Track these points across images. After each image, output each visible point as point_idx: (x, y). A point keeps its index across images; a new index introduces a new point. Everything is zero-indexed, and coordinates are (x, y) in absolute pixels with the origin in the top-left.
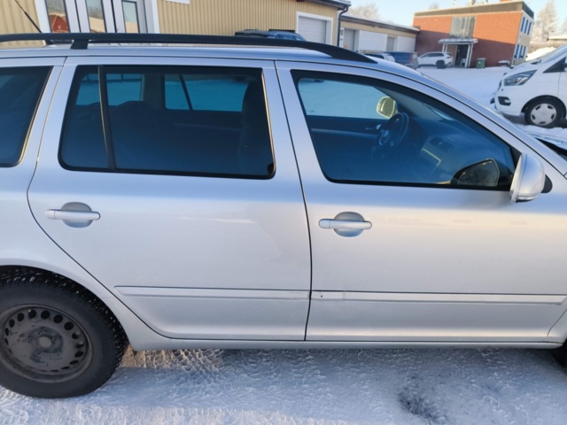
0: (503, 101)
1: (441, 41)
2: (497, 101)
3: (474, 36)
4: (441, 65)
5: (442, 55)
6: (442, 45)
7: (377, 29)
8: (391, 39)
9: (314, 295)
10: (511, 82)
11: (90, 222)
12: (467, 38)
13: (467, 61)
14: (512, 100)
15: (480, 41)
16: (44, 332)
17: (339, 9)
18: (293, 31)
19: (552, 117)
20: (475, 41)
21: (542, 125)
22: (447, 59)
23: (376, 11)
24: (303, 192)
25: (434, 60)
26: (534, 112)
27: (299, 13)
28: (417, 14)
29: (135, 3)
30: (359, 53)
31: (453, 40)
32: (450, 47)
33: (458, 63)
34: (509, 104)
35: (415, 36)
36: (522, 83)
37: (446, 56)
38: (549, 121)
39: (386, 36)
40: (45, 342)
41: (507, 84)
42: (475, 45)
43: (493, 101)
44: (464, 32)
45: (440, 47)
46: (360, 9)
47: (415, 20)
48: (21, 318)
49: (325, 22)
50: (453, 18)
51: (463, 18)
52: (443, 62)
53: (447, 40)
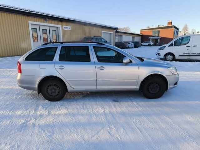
0: (159, 54)
1: (149, 38)
2: (157, 54)
3: (160, 36)
4: (150, 45)
5: (150, 42)
6: (150, 39)
7: (128, 35)
8: (133, 38)
9: (97, 80)
10: (160, 49)
11: (63, 68)
12: (157, 37)
13: (158, 44)
14: (161, 54)
15: (161, 37)
16: (54, 88)
17: (115, 30)
18: (101, 37)
19: (172, 58)
20: (160, 37)
21: (170, 60)
22: (152, 43)
23: (129, 29)
24: (95, 64)
25: (147, 44)
26: (167, 57)
27: (102, 31)
28: (141, 30)
29: (56, 31)
30: (123, 42)
31: (153, 37)
32: (152, 39)
33: (155, 45)
34: (160, 55)
35: (141, 36)
36: (163, 50)
37: (151, 42)
38: (171, 59)
39: (131, 37)
40: (53, 90)
41: (159, 50)
42: (160, 39)
43: (156, 55)
44: (157, 35)
45: (149, 40)
46: (124, 28)
47: (141, 32)
48: (50, 86)
49: (111, 33)
50: (152, 31)
51: (156, 31)
52: (150, 44)
53: (151, 37)
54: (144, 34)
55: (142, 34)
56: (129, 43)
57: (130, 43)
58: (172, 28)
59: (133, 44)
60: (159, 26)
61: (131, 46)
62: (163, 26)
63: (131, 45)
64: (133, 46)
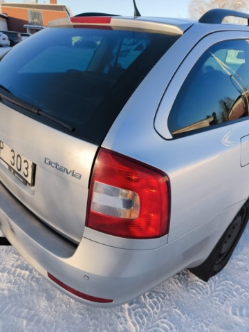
1: (25, 26)
3: (44, 24)
6: (25, 29)
12: (40, 25)
31: (32, 26)
35: (5, 20)
44: (37, 21)
50: (28, 11)
51: (34, 11)
53: (29, 26)
55: (6, 14)
57: (1, 33)
59: (5, 36)
61: (4, 42)
62: (44, 4)
63: (4, 39)
64: (8, 42)
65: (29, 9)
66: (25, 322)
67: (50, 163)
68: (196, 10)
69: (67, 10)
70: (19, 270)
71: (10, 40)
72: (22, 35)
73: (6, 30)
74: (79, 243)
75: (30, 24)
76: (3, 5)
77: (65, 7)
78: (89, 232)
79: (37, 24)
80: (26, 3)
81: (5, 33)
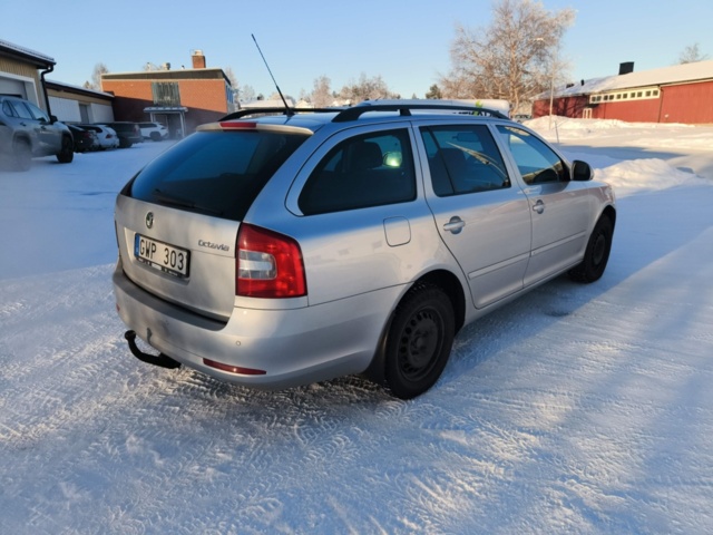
1: (147, 109)
3: (182, 103)
4: (157, 137)
5: (155, 126)
6: (148, 114)
7: (62, 93)
8: (83, 107)
12: (175, 105)
15: (189, 108)
17: (44, 68)
20: (185, 109)
22: (162, 130)
25: (148, 132)
31: (160, 109)
32: (160, 116)
35: (109, 103)
37: (159, 126)
39: (76, 103)
42: (186, 113)
44: (170, 99)
45: (147, 117)
47: (104, 83)
49: (23, 83)
50: (152, 84)
51: (163, 84)
52: (158, 133)
53: (153, 109)
54: (119, 93)
55: (112, 93)
56: (99, 131)
57: (100, 126)
58: (217, 77)
59: (111, 131)
60: (169, 66)
61: (109, 142)
62: (182, 69)
63: (109, 136)
64: (116, 141)
65: (155, 81)
66: (178, 442)
67: (204, 244)
68: (465, 57)
69: (224, 76)
70: (167, 407)
71: (118, 136)
72: (141, 126)
73: (111, 121)
74: (229, 318)
75: (157, 105)
76: (105, 77)
77: (221, 71)
78: (240, 301)
79: (169, 104)
80: (149, 71)
81: (109, 125)
